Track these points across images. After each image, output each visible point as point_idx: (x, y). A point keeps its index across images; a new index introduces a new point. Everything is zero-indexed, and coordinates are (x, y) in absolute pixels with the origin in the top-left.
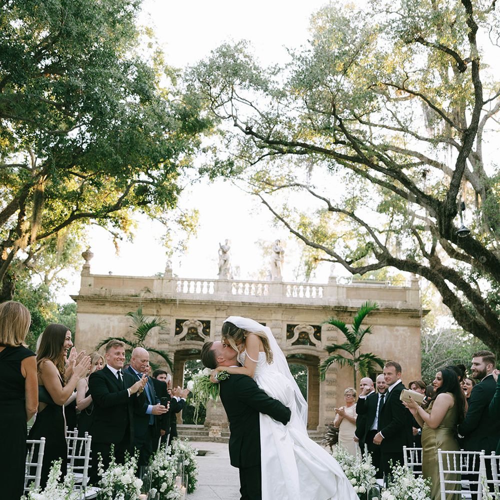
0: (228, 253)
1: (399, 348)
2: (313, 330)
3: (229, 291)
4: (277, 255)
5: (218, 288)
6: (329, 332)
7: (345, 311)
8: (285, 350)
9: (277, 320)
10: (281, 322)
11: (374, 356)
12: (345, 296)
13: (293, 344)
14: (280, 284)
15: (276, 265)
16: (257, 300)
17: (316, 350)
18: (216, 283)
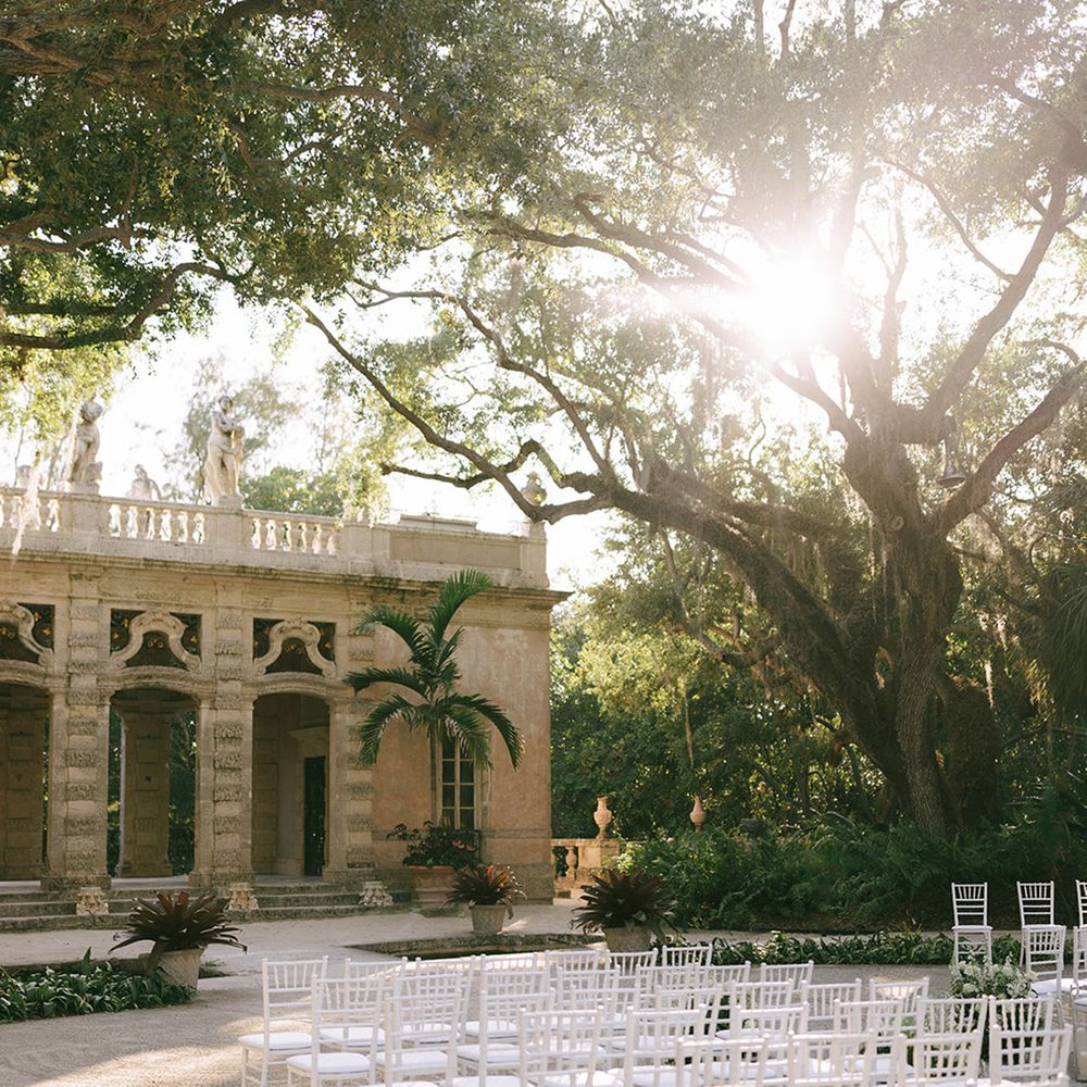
0: (99, 422)
1: (506, 678)
2: (317, 635)
3: (102, 526)
4: (226, 438)
5: (73, 517)
6: (354, 640)
7: (392, 590)
8: (252, 685)
9: (230, 608)
10: (240, 613)
11: (483, 701)
12: (388, 551)
13: (269, 670)
14: (237, 514)
15: (223, 464)
16: (177, 555)
17: (323, 684)
18: (66, 503)
